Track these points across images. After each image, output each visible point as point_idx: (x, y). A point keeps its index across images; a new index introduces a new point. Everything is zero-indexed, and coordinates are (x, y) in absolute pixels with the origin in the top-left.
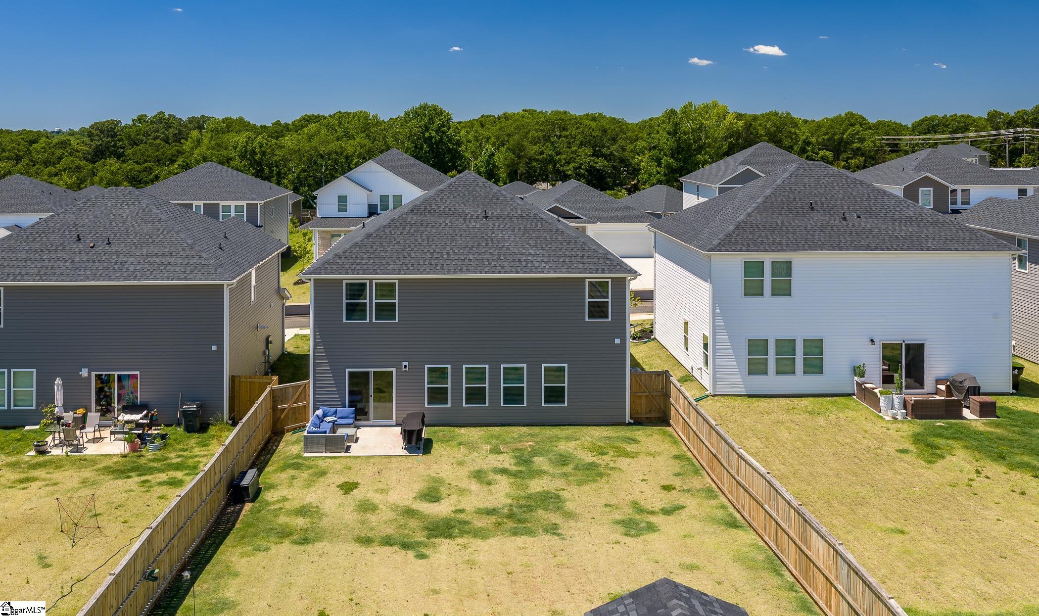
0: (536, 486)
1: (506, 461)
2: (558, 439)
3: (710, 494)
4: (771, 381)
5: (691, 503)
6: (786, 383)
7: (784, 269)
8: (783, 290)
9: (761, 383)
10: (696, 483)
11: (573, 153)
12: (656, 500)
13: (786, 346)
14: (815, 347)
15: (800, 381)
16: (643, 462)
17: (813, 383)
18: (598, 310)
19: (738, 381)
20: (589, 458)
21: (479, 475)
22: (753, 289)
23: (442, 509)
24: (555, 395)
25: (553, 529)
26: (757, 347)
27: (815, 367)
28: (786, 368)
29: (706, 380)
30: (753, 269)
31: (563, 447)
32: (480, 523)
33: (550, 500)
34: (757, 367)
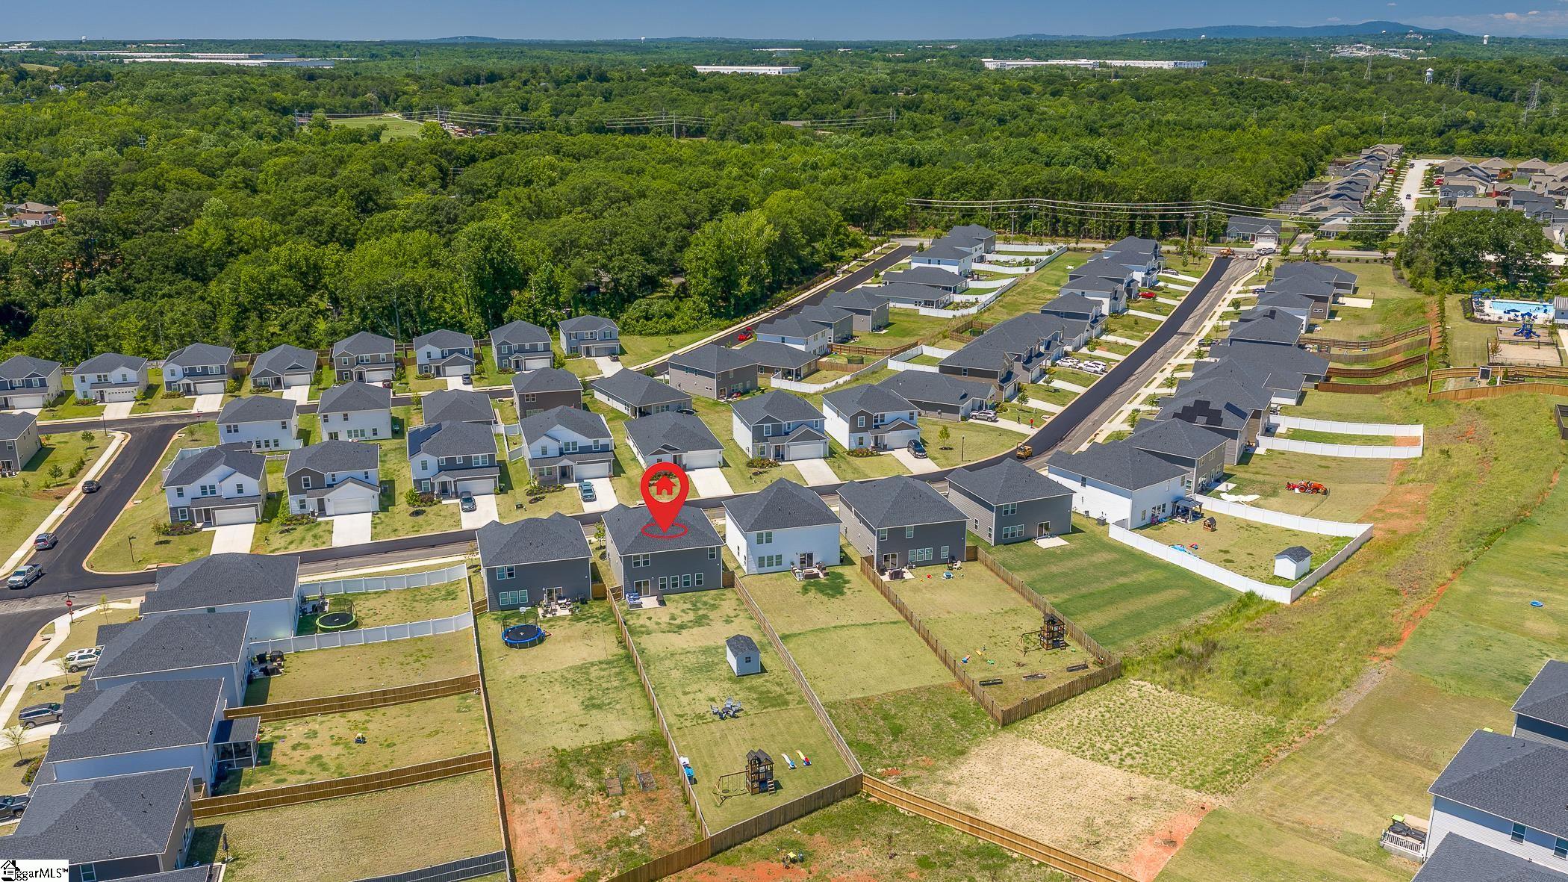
0: (701, 612)
1: (689, 606)
2: (701, 596)
3: (746, 610)
4: (766, 569)
5: (741, 613)
6: (771, 569)
7: (769, 535)
8: (769, 541)
9: (762, 570)
10: (743, 607)
11: (625, 260)
12: (732, 614)
13: (770, 558)
14: (779, 557)
15: (774, 568)
16: (728, 601)
17: (779, 568)
18: (712, 556)
19: (755, 570)
20: (713, 602)
21: (683, 611)
22: (760, 542)
23: (678, 622)
24: (699, 582)
25: (708, 624)
26: (761, 559)
27: (779, 563)
28: (770, 565)
29: (745, 568)
30: (760, 536)
31: (705, 599)
32: (690, 624)
33: (705, 616)
34: (761, 565)
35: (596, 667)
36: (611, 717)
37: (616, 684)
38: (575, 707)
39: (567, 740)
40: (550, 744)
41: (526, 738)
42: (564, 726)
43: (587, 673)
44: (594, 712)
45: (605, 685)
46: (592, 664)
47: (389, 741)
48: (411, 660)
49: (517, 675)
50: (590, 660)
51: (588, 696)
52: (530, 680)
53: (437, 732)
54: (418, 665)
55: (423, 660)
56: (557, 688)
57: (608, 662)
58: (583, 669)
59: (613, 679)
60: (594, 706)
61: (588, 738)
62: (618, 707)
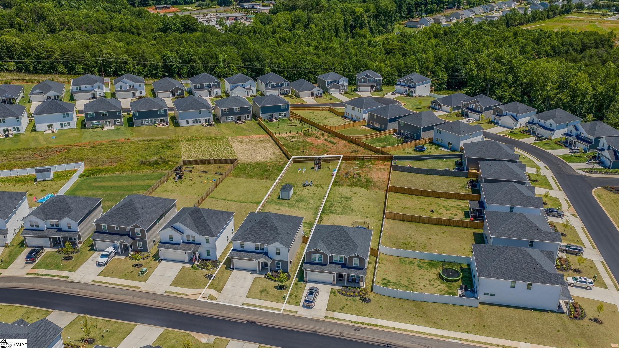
35: (338, 212)
36: (344, 194)
37: (335, 203)
38: (354, 200)
39: (363, 191)
40: (368, 192)
41: (375, 196)
42: (361, 195)
43: (343, 210)
44: (349, 197)
45: (339, 204)
46: (338, 214)
47: (422, 210)
48: (412, 244)
49: (369, 219)
50: (338, 216)
51: (348, 202)
52: (365, 215)
53: (404, 208)
54: (409, 240)
55: (406, 242)
56: (356, 209)
57: (331, 212)
58: (343, 213)
59: (335, 205)
60: (348, 198)
61: (356, 189)
62: (340, 196)
